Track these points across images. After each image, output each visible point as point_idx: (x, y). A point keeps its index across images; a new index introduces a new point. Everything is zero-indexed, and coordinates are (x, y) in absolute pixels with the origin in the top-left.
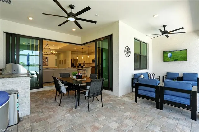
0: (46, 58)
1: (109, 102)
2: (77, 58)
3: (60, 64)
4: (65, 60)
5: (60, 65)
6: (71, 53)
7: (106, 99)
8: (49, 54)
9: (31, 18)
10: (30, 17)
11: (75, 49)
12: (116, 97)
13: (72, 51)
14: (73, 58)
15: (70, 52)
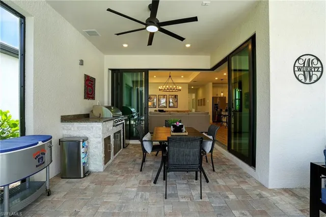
0: (175, 97)
1: (227, 193)
2: (222, 94)
3: (199, 105)
4: (204, 99)
5: (198, 107)
6: (213, 87)
7: (229, 184)
8: (171, 90)
9: (125, 45)
10: (124, 43)
11: (216, 79)
12: (262, 186)
13: (213, 83)
14: (217, 95)
15: (211, 84)
